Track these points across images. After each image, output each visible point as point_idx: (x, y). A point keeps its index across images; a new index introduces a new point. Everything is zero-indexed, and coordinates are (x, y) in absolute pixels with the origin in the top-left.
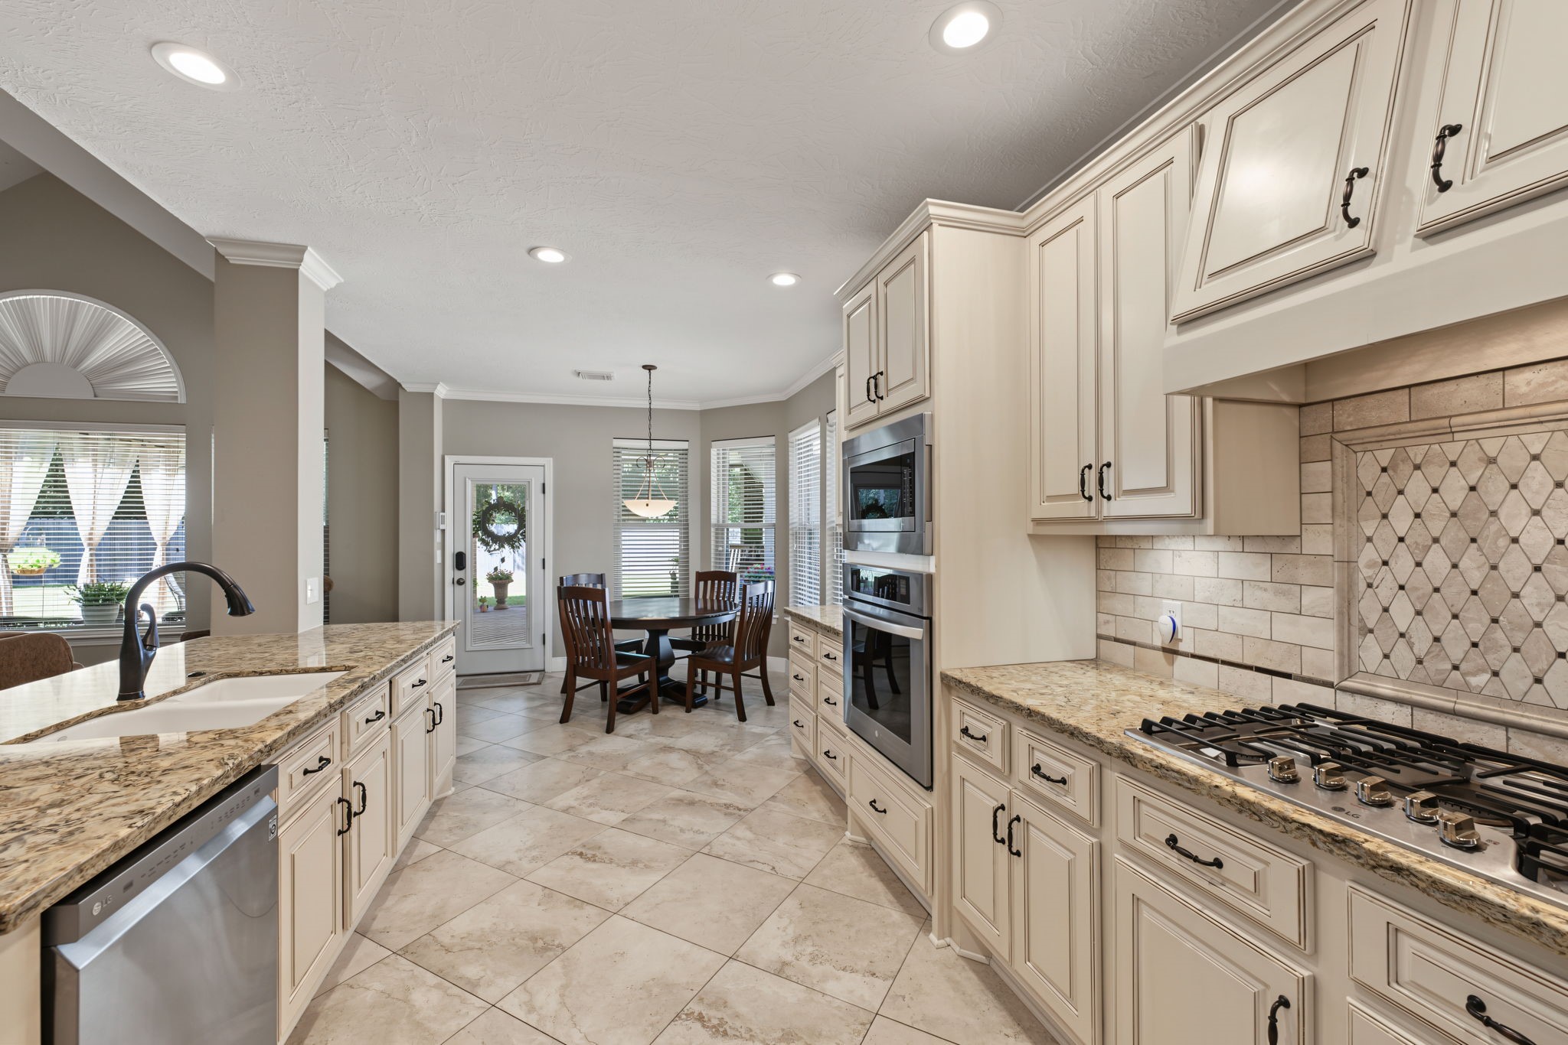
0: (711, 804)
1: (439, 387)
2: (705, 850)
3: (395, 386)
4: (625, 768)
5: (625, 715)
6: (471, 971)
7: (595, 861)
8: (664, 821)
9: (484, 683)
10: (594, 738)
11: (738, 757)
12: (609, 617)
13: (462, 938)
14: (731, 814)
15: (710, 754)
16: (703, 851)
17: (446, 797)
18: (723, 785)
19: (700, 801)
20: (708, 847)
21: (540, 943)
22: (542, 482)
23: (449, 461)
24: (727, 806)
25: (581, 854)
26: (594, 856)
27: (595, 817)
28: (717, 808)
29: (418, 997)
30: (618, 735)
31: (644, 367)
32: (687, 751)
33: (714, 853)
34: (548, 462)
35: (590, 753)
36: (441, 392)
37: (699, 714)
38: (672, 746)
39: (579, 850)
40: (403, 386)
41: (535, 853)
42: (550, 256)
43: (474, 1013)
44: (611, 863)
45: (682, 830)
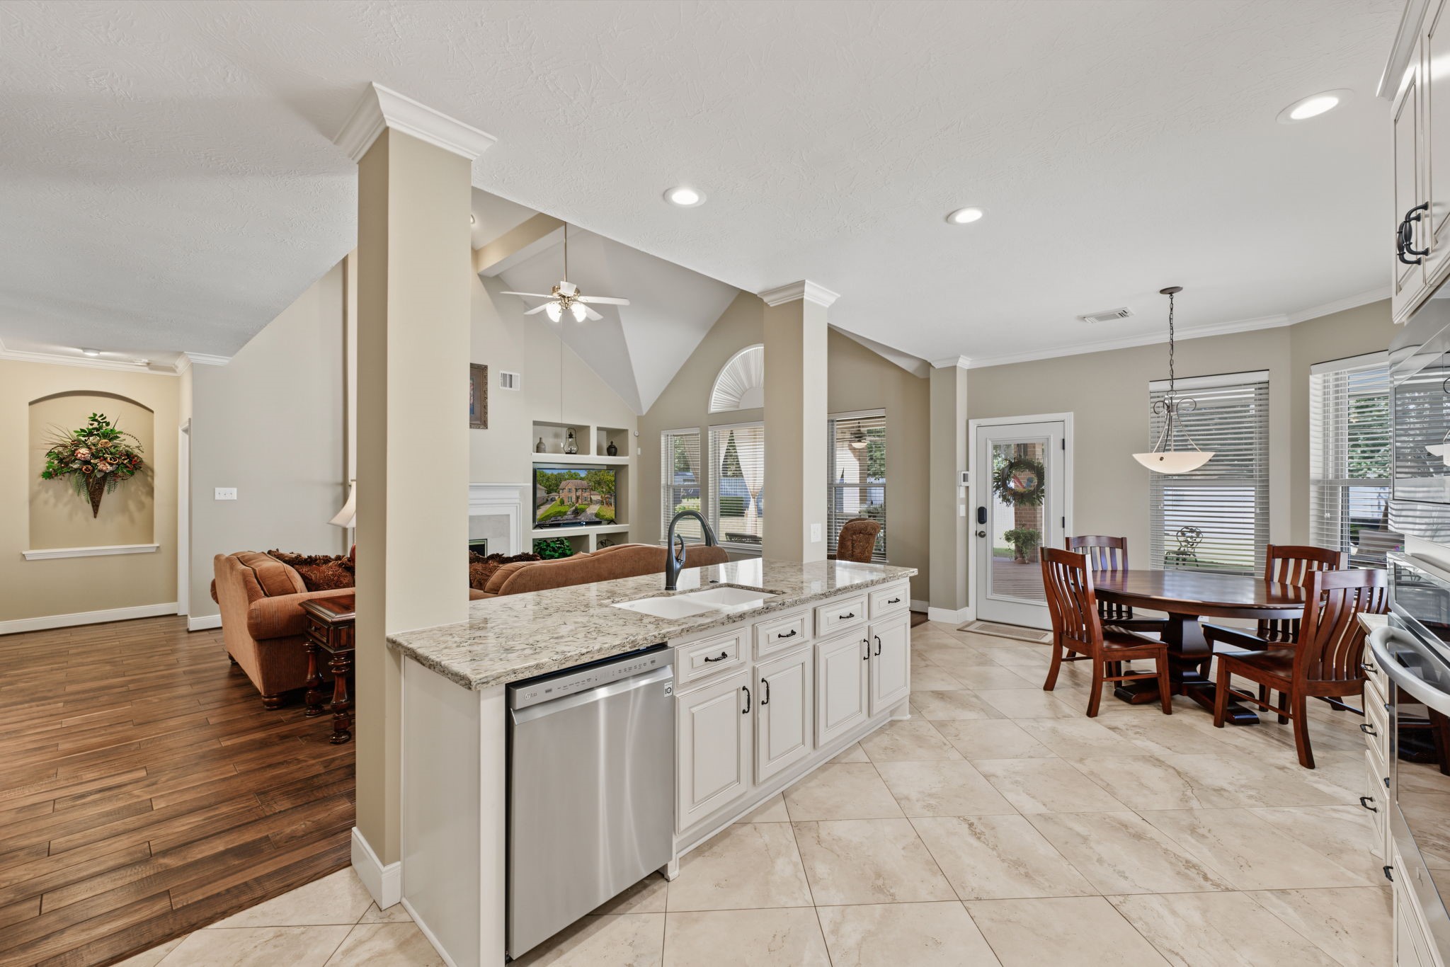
0: (1166, 851)
1: (961, 360)
2: (1115, 901)
3: (927, 365)
4: (1081, 760)
5: (1125, 703)
6: (821, 869)
7: (979, 838)
8: (1085, 839)
9: (998, 631)
10: (1070, 716)
11: (1260, 811)
12: (1091, 587)
13: (833, 839)
14: (1187, 877)
15: (1215, 790)
16: (1112, 899)
17: (901, 721)
18: (1203, 836)
19: (1152, 839)
20: (1121, 899)
21: (880, 882)
22: (1063, 438)
23: (973, 424)
24: (1189, 864)
25: (971, 825)
26: (982, 833)
27: (1011, 797)
28: (1173, 860)
29: (781, 863)
30: (1099, 722)
31: (1163, 291)
32: (1179, 773)
33: (1123, 909)
34: (1069, 417)
35: (1054, 731)
36: (964, 363)
37: (1235, 735)
38: (1161, 759)
39: (973, 820)
40: (933, 364)
41: (933, 802)
42: (968, 216)
43: (800, 903)
44: (993, 849)
45: (1100, 861)
